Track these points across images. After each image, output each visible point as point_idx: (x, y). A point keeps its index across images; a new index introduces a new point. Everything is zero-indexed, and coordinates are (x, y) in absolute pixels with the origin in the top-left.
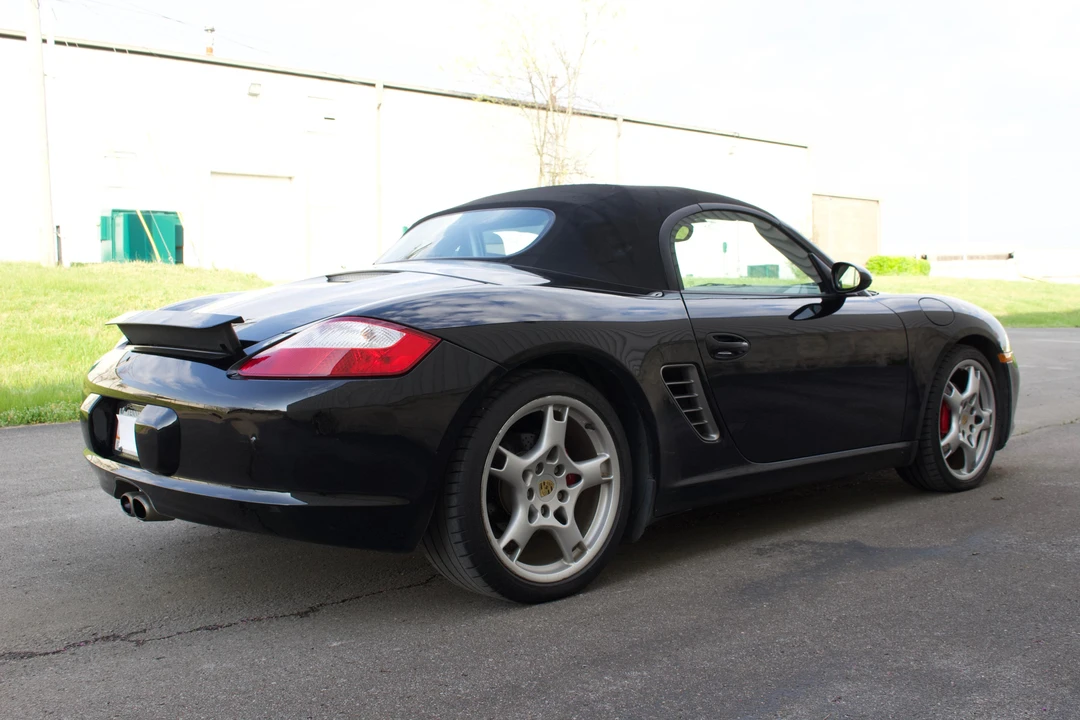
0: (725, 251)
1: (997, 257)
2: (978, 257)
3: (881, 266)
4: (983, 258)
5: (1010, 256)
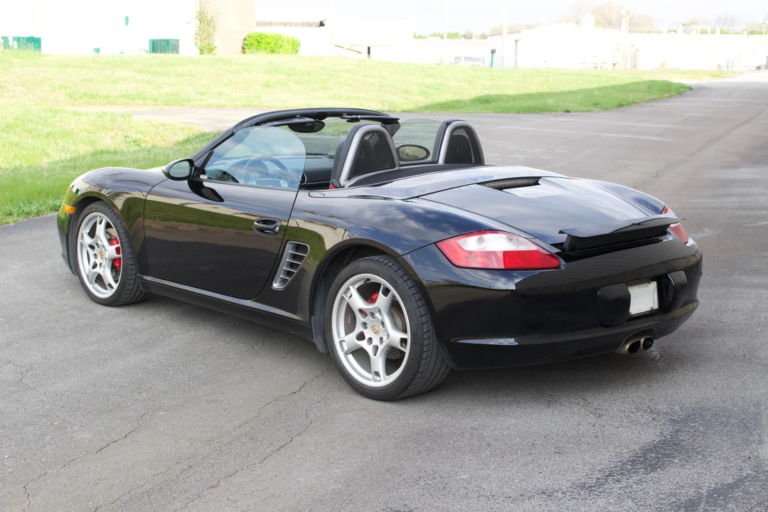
0: (127, 24)
1: (310, 25)
2: (291, 24)
3: (259, 42)
4: (296, 25)
5: (322, 24)
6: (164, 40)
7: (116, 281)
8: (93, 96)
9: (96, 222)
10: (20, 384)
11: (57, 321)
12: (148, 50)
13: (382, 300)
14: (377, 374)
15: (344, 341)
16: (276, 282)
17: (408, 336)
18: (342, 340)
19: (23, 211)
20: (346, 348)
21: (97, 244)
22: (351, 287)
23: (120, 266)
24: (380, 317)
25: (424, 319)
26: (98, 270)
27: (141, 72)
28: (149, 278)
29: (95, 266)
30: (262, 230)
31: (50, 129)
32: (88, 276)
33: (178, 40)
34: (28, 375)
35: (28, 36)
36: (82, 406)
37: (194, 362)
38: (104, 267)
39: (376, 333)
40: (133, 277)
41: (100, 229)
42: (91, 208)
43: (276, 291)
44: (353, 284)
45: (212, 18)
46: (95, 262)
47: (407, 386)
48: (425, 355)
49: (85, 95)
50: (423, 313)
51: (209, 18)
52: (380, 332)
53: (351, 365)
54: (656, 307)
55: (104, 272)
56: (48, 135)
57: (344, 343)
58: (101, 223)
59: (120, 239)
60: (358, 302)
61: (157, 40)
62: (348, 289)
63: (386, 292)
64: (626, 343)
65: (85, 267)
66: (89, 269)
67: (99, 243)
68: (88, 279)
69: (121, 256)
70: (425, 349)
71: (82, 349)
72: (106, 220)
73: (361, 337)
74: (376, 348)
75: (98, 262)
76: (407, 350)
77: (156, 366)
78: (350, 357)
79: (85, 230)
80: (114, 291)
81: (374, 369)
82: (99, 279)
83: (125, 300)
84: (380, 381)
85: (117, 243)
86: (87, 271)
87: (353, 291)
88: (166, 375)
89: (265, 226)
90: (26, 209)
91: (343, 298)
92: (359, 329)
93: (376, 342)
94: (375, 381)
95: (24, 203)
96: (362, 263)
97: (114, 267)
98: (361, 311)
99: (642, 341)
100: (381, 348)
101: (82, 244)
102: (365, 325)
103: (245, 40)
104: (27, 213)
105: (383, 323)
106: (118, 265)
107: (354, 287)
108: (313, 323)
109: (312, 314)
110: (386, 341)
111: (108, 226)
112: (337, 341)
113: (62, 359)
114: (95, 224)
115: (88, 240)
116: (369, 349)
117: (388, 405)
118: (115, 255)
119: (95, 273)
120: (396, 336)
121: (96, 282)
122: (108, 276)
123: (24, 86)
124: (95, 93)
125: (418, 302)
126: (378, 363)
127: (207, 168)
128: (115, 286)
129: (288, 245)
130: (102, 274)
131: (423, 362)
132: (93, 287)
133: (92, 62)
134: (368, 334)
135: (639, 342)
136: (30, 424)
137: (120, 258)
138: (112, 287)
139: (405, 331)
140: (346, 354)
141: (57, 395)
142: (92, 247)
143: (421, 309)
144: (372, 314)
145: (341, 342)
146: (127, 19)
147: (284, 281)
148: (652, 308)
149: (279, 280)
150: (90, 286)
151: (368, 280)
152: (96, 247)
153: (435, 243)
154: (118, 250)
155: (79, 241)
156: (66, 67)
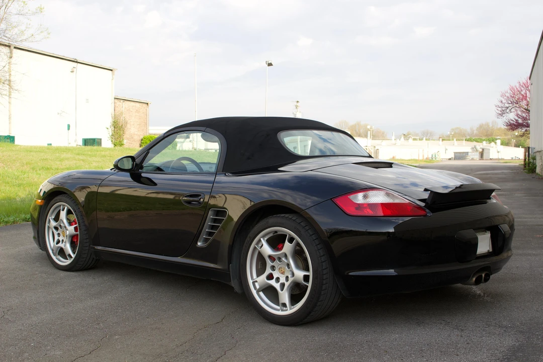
6: (92, 139)
7: (74, 253)
8: (48, 168)
9: (60, 210)
10: (2, 318)
11: (30, 280)
12: (81, 144)
13: (288, 247)
14: (284, 305)
15: (256, 281)
16: (200, 242)
17: (310, 274)
18: (255, 281)
19: (3, 221)
20: (258, 287)
21: (60, 226)
22: (262, 239)
23: (77, 241)
24: (286, 261)
25: (323, 259)
26: (60, 245)
27: (78, 154)
28: (100, 248)
29: (58, 242)
30: (189, 202)
31: (20, 182)
32: (53, 250)
33: (101, 139)
34: (9, 313)
35: (6, 135)
36: (52, 332)
37: (137, 304)
38: (65, 242)
39: (283, 273)
40: (87, 248)
41: (63, 215)
42: (56, 200)
43: (201, 248)
44: (263, 237)
45: (122, 125)
46: (58, 239)
47: (310, 313)
48: (324, 287)
49: (43, 168)
50: (322, 255)
51: (120, 125)
52: (286, 272)
53: (263, 301)
54: (491, 250)
55: (65, 246)
56: (19, 185)
57: (256, 284)
58: (63, 210)
59: (78, 220)
60: (267, 250)
61: (87, 139)
62: (260, 241)
63: (291, 240)
64: (473, 277)
65: (51, 243)
66: (54, 245)
67: (62, 225)
68: (53, 253)
69: (78, 233)
70: (324, 282)
71: (50, 297)
72: (68, 207)
73: (270, 277)
74: (283, 285)
75: (61, 239)
76: (310, 285)
77: (108, 307)
78: (261, 294)
79: (51, 217)
80: (72, 259)
81: (281, 301)
82: (62, 252)
83: (81, 266)
84: (287, 310)
85: (76, 224)
86: (52, 246)
87: (264, 242)
88: (117, 312)
89: (191, 199)
90: (6, 220)
91: (255, 248)
92: (268, 271)
93: (283, 280)
94: (282, 310)
95: (4, 216)
96: (271, 220)
97: (73, 241)
98: (270, 257)
99: (483, 275)
100: (287, 284)
101: (49, 227)
102: (273, 268)
103: (142, 140)
104: (6, 222)
105: (288, 265)
106: (75, 240)
107: (264, 239)
108: (231, 270)
109: (230, 262)
110: (291, 279)
111: (69, 212)
112: (250, 282)
113: (35, 303)
114: (59, 211)
115: (53, 224)
116: (277, 286)
117: (294, 329)
118: (73, 232)
119: (59, 247)
120: (300, 274)
121: (59, 254)
122: (68, 248)
123: (3, 163)
124: (49, 167)
125: (318, 246)
126: (285, 297)
127: (144, 164)
128: (73, 256)
129: (210, 212)
130: (63, 247)
131: (323, 293)
132: (57, 258)
133: (47, 149)
134: (276, 274)
135: (482, 276)
136: (11, 345)
137: (78, 235)
138: (71, 257)
139: (307, 270)
140: (258, 292)
141: (32, 326)
142: (56, 228)
143: (321, 251)
144: (279, 259)
145: (254, 283)
146: (69, 126)
147: (206, 240)
148: (488, 251)
149: (202, 240)
150: (54, 258)
151: (276, 232)
152: (59, 228)
153: (331, 199)
154: (76, 229)
155: (47, 225)
156: (31, 151)
